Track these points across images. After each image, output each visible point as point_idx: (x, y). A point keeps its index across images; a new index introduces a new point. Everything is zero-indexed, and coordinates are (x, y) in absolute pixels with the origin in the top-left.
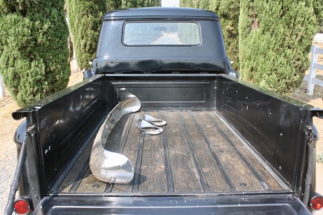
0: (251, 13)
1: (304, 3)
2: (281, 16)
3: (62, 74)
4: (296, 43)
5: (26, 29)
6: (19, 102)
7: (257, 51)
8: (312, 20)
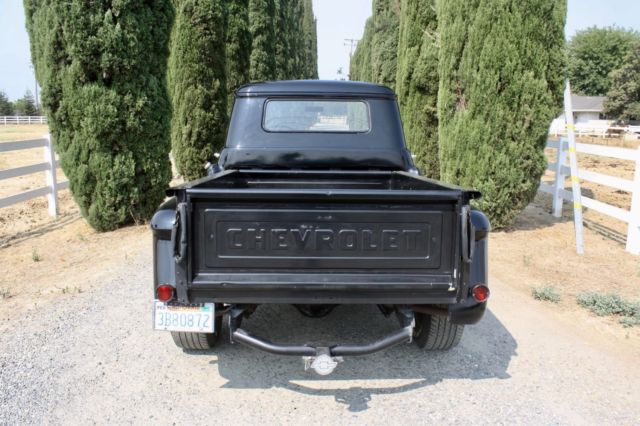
0: (455, 86)
1: (532, 73)
2: (500, 91)
3: (160, 176)
4: (523, 132)
5: (110, 106)
6: (91, 220)
7: (464, 145)
8: (545, 98)
